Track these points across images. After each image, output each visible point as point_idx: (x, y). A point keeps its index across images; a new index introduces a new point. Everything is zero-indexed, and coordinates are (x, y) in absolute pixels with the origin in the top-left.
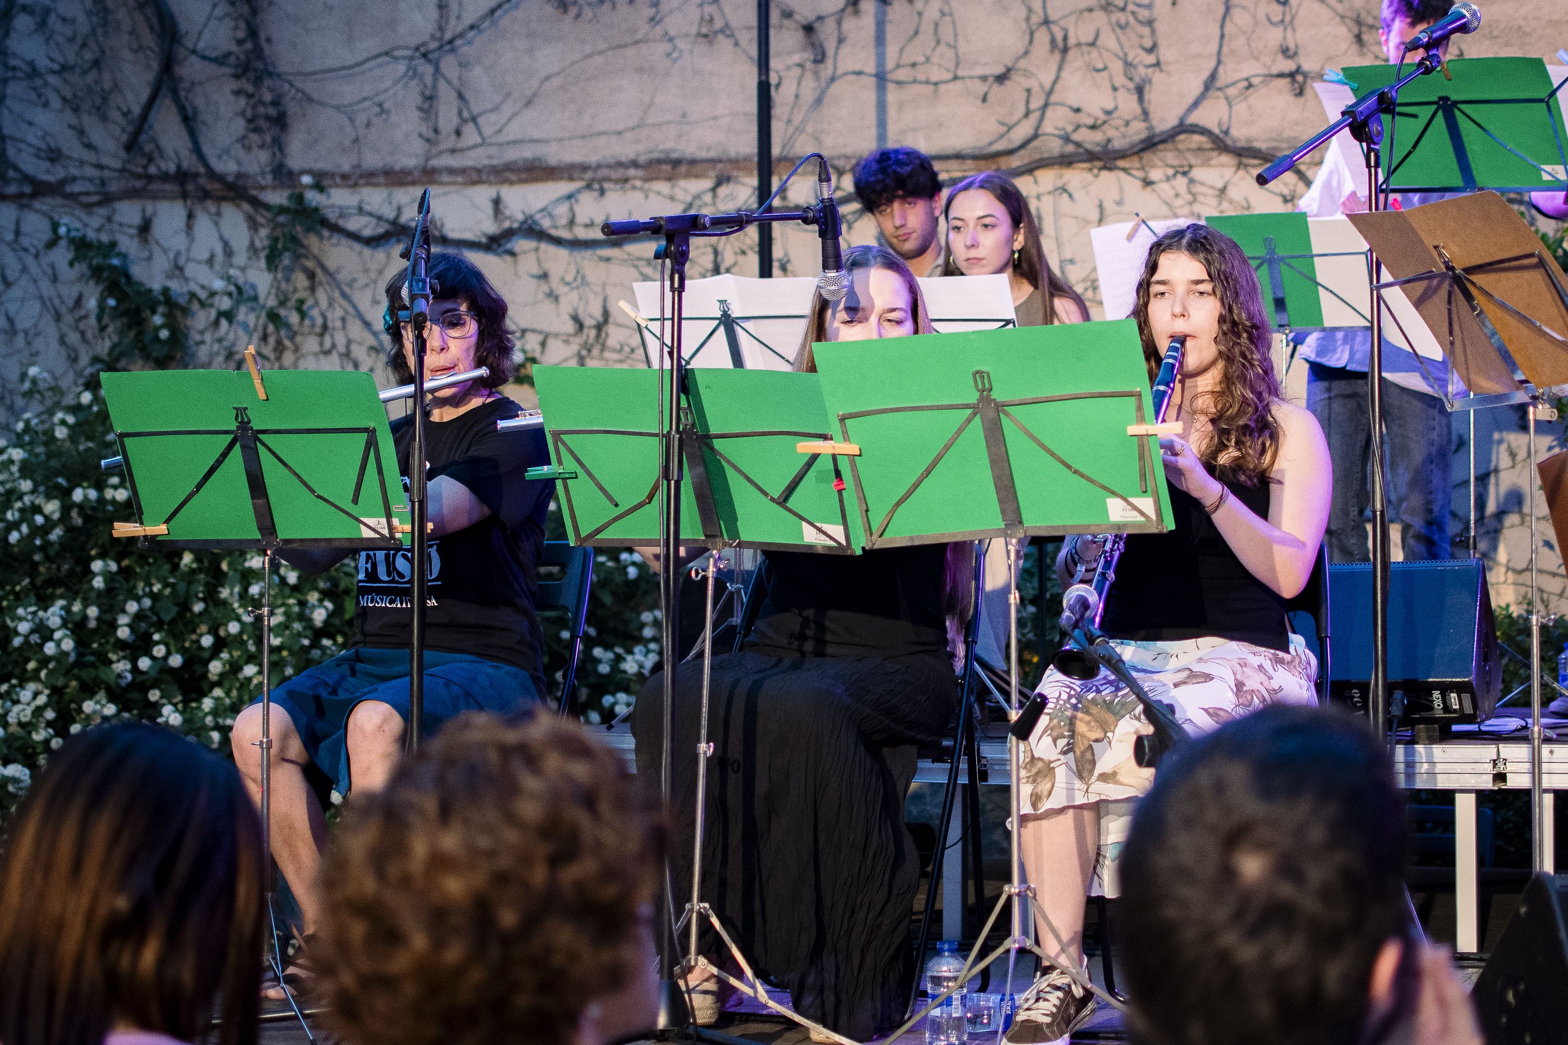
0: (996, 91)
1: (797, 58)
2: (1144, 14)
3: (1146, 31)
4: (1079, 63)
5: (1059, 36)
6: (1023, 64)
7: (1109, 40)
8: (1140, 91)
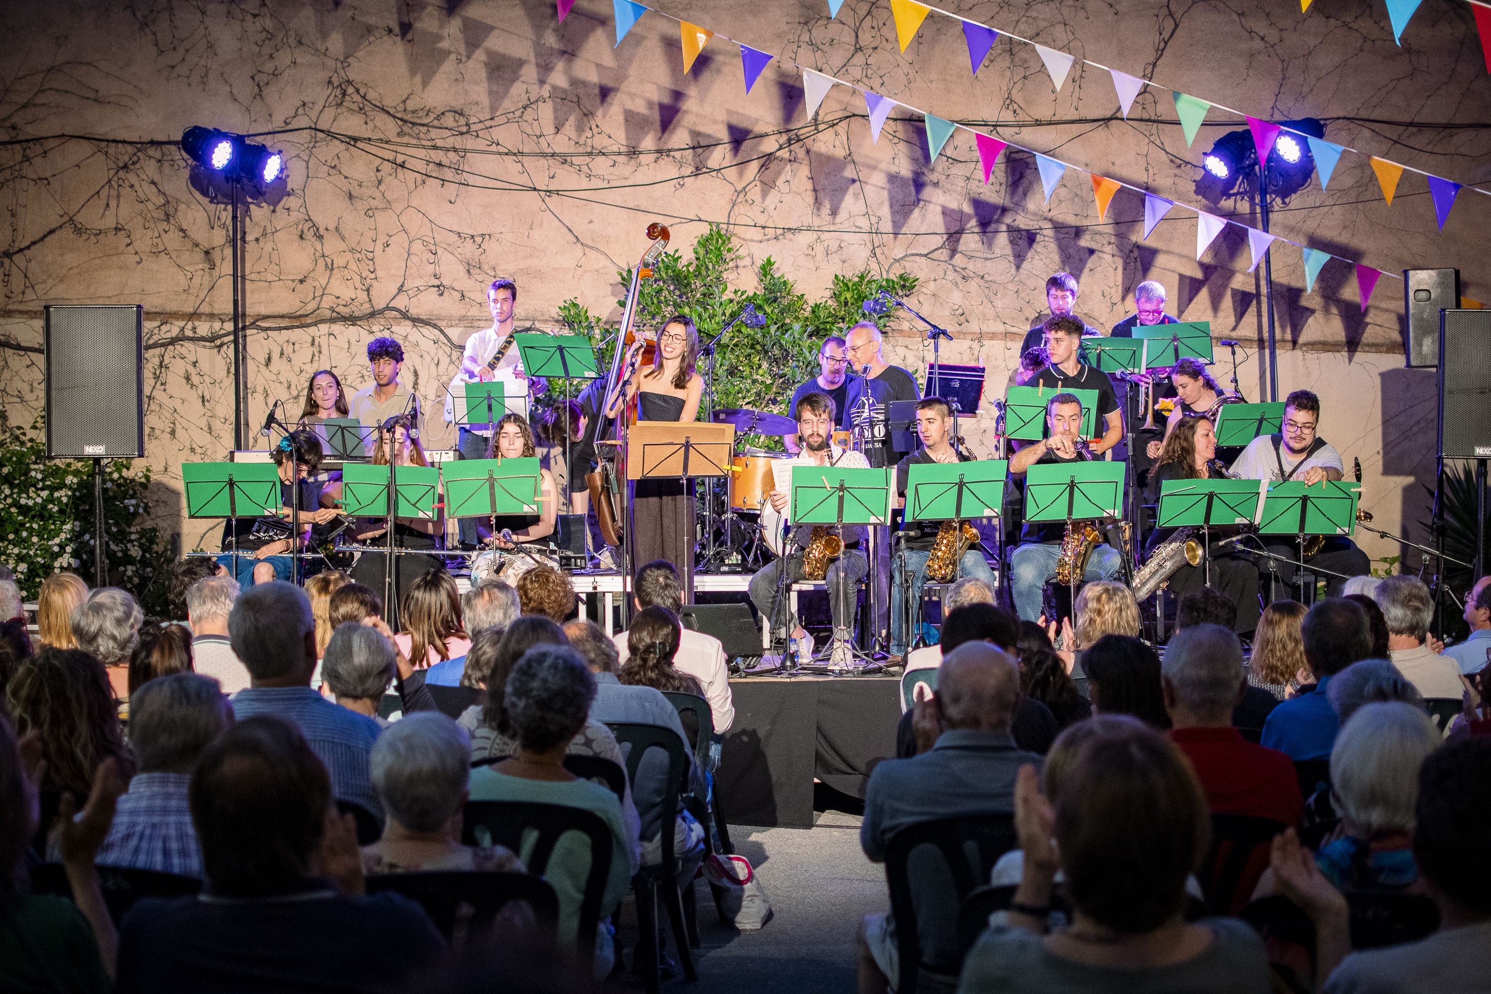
0: (299, 287)
1: (201, 266)
2: (370, 255)
3: (371, 263)
4: (339, 276)
5: (329, 262)
6: (312, 275)
7: (353, 266)
8: (368, 290)
